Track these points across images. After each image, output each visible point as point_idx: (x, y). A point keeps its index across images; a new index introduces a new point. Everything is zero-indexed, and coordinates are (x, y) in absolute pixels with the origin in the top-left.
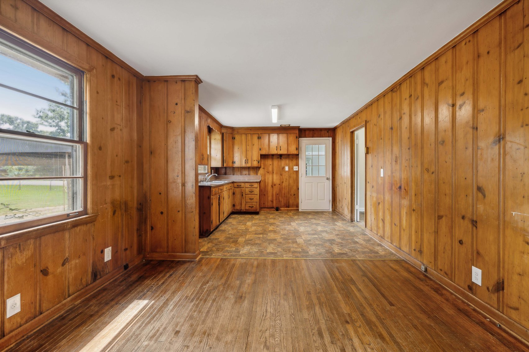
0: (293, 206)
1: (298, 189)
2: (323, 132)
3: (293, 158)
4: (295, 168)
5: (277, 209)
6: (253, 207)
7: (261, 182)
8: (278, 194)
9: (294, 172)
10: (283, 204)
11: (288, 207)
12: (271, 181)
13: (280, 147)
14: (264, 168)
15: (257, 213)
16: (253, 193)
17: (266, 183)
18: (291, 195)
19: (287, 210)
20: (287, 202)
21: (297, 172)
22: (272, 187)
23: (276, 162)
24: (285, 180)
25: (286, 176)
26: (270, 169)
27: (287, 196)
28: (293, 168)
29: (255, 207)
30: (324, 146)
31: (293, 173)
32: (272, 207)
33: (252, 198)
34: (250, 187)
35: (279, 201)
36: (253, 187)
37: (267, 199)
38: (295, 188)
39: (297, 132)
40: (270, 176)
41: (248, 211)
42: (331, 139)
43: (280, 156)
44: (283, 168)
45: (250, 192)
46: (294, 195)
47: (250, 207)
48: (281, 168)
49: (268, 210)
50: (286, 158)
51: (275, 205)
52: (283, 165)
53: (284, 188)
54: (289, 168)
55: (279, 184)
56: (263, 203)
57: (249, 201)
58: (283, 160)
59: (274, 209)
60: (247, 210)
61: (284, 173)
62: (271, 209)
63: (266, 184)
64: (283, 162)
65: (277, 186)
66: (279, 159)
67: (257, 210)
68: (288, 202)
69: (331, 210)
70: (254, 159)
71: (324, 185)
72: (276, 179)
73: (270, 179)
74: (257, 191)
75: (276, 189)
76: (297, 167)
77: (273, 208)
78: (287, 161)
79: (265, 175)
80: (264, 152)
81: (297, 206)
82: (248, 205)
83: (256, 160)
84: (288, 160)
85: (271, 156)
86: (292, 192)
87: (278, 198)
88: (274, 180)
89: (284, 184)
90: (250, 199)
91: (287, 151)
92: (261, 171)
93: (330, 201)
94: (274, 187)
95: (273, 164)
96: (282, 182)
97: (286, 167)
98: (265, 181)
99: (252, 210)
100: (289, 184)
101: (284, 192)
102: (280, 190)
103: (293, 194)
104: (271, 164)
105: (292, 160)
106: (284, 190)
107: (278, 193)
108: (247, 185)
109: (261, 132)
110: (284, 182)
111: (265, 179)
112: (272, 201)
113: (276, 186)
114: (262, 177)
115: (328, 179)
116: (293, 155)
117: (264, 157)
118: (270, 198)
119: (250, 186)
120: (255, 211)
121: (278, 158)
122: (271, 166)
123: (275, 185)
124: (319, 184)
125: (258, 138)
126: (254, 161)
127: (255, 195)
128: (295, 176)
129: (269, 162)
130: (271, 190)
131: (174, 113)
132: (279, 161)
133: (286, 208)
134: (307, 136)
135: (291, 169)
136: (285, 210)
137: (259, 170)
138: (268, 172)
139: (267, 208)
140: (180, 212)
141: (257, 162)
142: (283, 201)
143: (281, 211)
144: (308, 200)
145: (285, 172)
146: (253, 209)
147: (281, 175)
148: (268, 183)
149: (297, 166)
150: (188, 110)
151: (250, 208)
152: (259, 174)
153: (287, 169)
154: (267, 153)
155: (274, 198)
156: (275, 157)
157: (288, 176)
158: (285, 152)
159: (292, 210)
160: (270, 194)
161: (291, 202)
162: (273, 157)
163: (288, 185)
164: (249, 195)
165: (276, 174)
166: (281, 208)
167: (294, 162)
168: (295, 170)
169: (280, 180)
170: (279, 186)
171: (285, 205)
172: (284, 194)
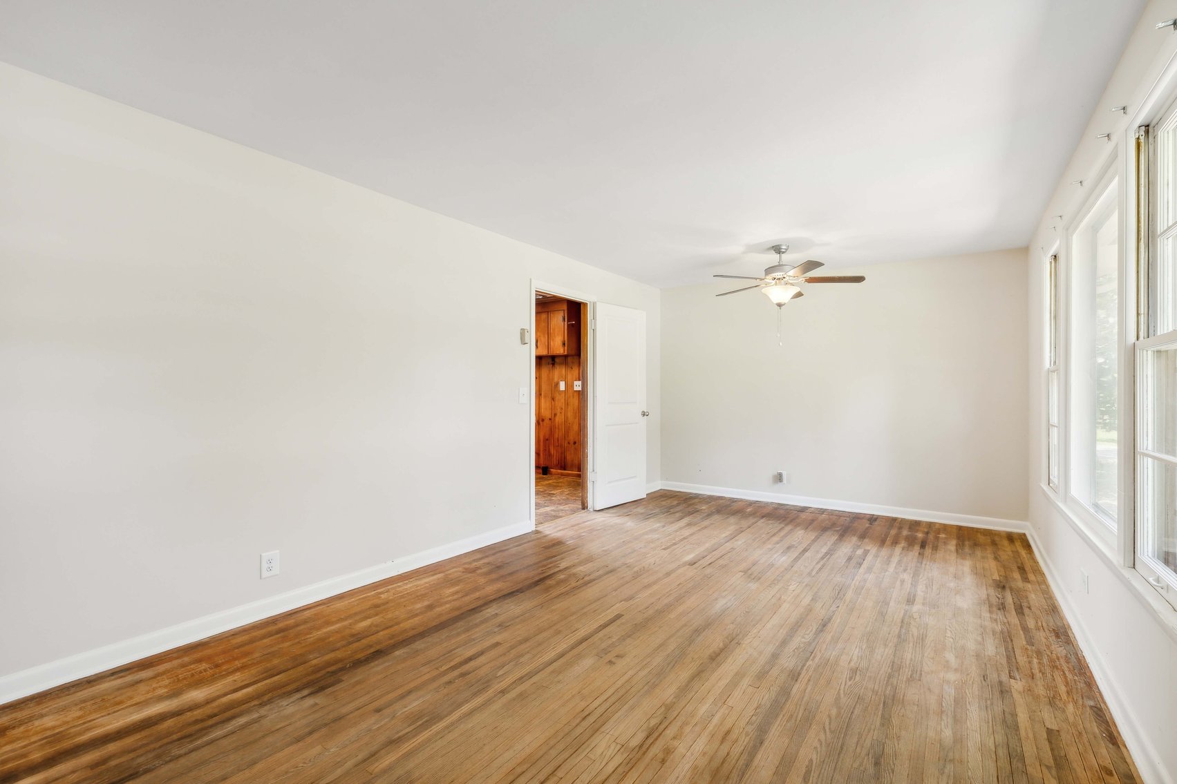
0: (571, 468)
3: (573, 363)
4: (577, 386)
5: (545, 471)
8: (547, 439)
9: (575, 394)
10: (555, 460)
11: (565, 470)
18: (569, 443)
19: (562, 474)
20: (561, 457)
21: (582, 395)
22: (538, 423)
23: (544, 372)
24: (559, 410)
25: (560, 402)
27: (562, 445)
28: (572, 386)
31: (573, 396)
35: (550, 455)
38: (576, 427)
39: (565, 308)
43: (553, 360)
44: (557, 385)
46: (576, 443)
48: (553, 385)
50: (560, 363)
51: (542, 461)
52: (557, 379)
53: (557, 426)
54: (566, 385)
55: (550, 419)
58: (556, 368)
59: (541, 470)
64: (557, 372)
66: (550, 366)
68: (564, 458)
72: (546, 407)
75: (545, 429)
76: (579, 383)
78: (563, 371)
84: (565, 367)
86: (572, 437)
87: (547, 448)
88: (542, 410)
89: (557, 419)
91: (550, 348)
94: (541, 423)
95: (540, 377)
96: (555, 415)
97: (561, 382)
100: (567, 420)
101: (557, 436)
102: (552, 430)
103: (572, 442)
105: (570, 368)
106: (557, 430)
107: (547, 436)
110: (558, 414)
113: (545, 422)
123: (543, 420)
128: (576, 402)
132: (550, 371)
133: (559, 471)
135: (569, 386)
136: (558, 474)
142: (556, 455)
143: (551, 476)
145: (559, 394)
147: (553, 399)
149: (579, 380)
153: (562, 386)
155: (542, 448)
156: (543, 362)
157: (564, 401)
159: (568, 475)
161: (569, 457)
163: (563, 420)
165: (545, 397)
166: (552, 470)
167: (575, 372)
168: (576, 388)
169: (551, 411)
170: (550, 422)
171: (558, 463)
172: (558, 440)
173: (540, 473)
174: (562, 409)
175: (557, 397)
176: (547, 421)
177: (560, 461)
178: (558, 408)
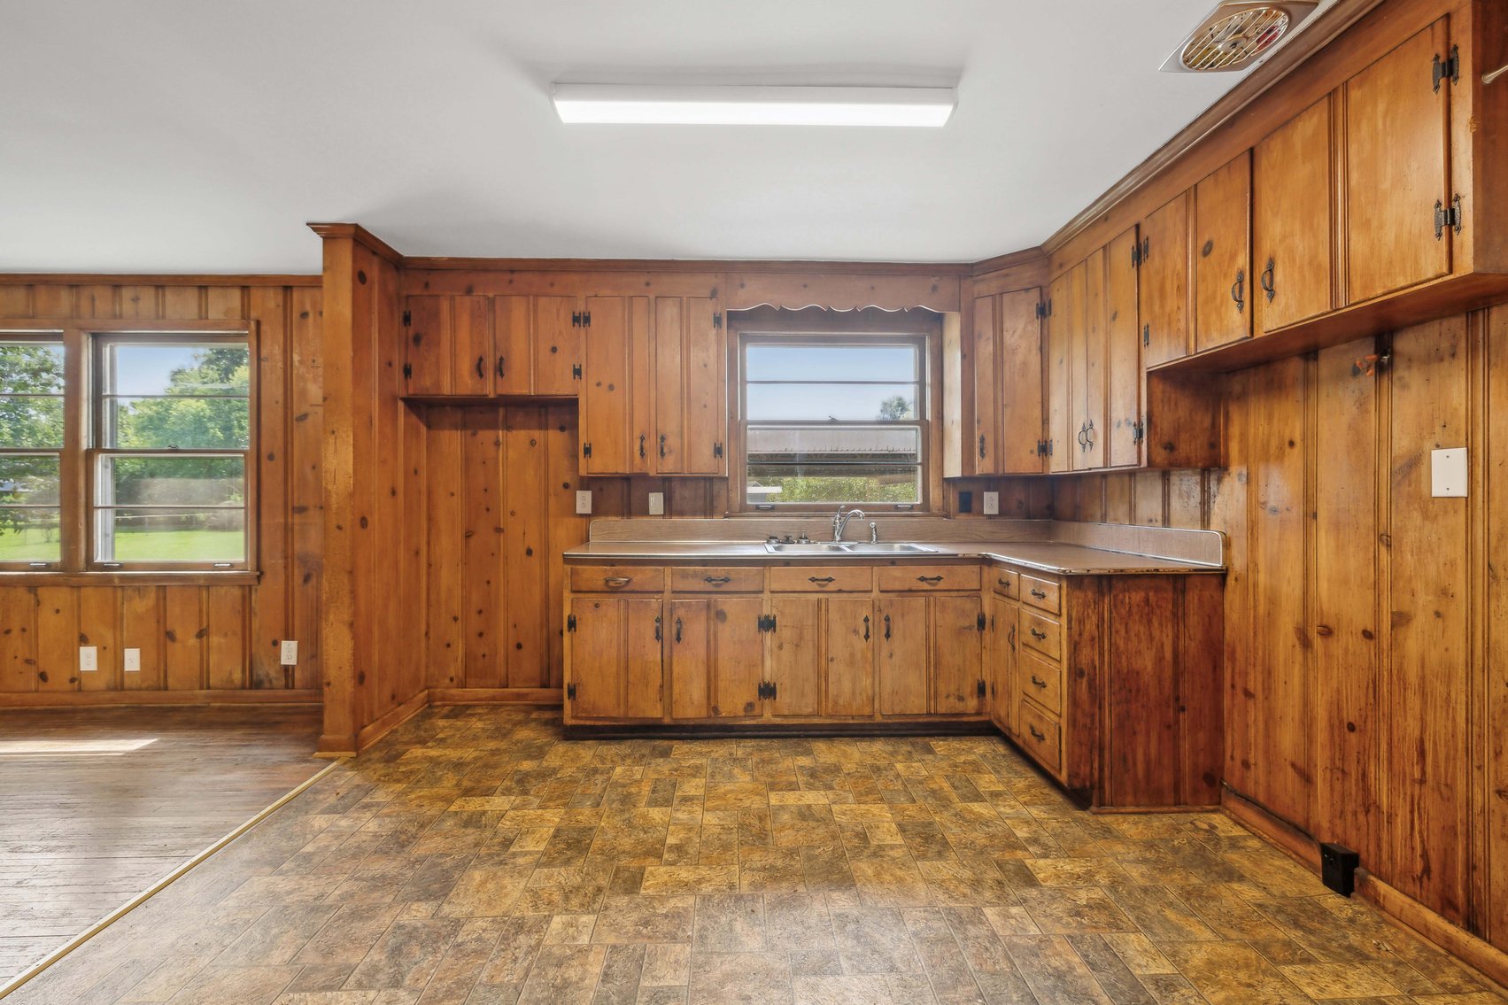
5: (1343, 873)
6: (1042, 738)
7: (1230, 581)
8: (1351, 728)
12: (1298, 592)
16: (1044, 645)
17: (1262, 599)
19: (1450, 946)
20: (1448, 853)
22: (1306, 643)
23: (1335, 414)
25: (1435, 556)
27: (1450, 787)
29: (1051, 742)
32: (1299, 819)
33: (1040, 677)
34: (1037, 600)
35: (1369, 805)
36: (1045, 604)
37: (1267, 736)
40: (1293, 545)
44: (1415, 464)
47: (1034, 730)
48: (1384, 471)
51: (1324, 818)
52: (1402, 443)
53: (1413, 677)
54: (1478, 469)
55: (1367, 635)
56: (1238, 763)
57: (1033, 690)
58: (1405, 387)
59: (1316, 858)
61: (1417, 517)
62: (1288, 839)
63: (1261, 609)
64: (1408, 407)
65: (1351, 644)
68: (1471, 867)
72: (1339, 574)
73: (1292, 568)
74: (1060, 637)
75: (1338, 677)
77: (1303, 832)
78: (1450, 385)
79: (1252, 531)
83: (1123, 419)
84: (1471, 372)
85: (1294, 367)
87: (1353, 769)
88: (1324, 586)
89: (1414, 642)
90: (1035, 681)
94: (1317, 642)
95: (1310, 438)
96: (1401, 620)
97: (1437, 455)
98: (1255, 585)
101: (1413, 729)
102: (1380, 697)
104: (1298, 438)
106: (1414, 702)
107: (1351, 714)
110: (1423, 622)
111: (1252, 565)
112: (1307, 778)
113: (1337, 646)
118: (1288, 739)
123: (1327, 632)
126: (1118, 426)
127: (1054, 666)
129: (1281, 418)
130: (1297, 671)
132: (1364, 406)
133: (1432, 918)
136: (1426, 931)
138: (1275, 510)
139: (1266, 812)
141: (1133, 435)
142: (1407, 822)
145: (1426, 516)
147: (1385, 539)
148: (1273, 600)
153: (1448, 474)
155: (1321, 758)
157: (1461, 551)
160: (1288, 704)
162: (1312, 366)
163: (1460, 658)
164: (1032, 654)
165: (1337, 526)
166: (1382, 887)
169: (1370, 597)
170: (1363, 647)
171: (1427, 870)
172: (1422, 754)
173: (1309, 865)
174: (1445, 593)
175: (1411, 528)
176: (1348, 643)
177: (1435, 867)
178: (1419, 586)
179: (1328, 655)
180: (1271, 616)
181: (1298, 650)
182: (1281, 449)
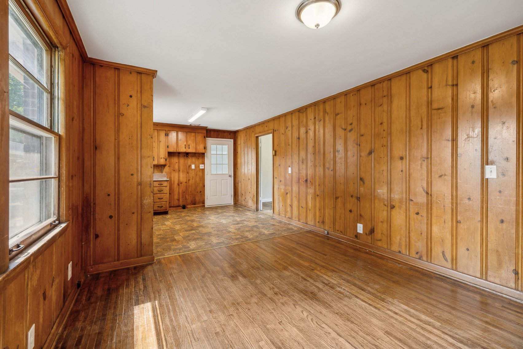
0: (199, 203)
1: (204, 186)
2: (226, 134)
3: (199, 156)
4: (202, 166)
5: (184, 207)
6: (162, 206)
8: (184, 192)
9: (200, 170)
10: (189, 201)
11: (195, 205)
12: (178, 180)
13: (189, 145)
14: (169, 166)
15: (166, 213)
16: (162, 192)
17: (172, 181)
18: (197, 192)
19: (194, 207)
20: (193, 200)
21: (203, 170)
22: (178, 185)
23: (182, 160)
24: (191, 178)
25: (192, 174)
26: (176, 167)
27: (193, 194)
28: (199, 167)
29: (164, 206)
30: (227, 146)
31: (199, 171)
32: (178, 205)
33: (161, 197)
34: (158, 186)
35: (186, 199)
36: (162, 186)
38: (201, 185)
39: (205, 132)
40: (177, 174)
41: (157, 211)
42: (232, 140)
43: (187, 154)
44: (190, 166)
45: (159, 191)
46: (201, 192)
47: (159, 207)
48: (187, 166)
49: (174, 208)
50: (192, 156)
51: (181, 203)
52: (189, 164)
53: (190, 185)
54: (195, 166)
55: (186, 182)
57: (158, 200)
59: (181, 208)
60: (155, 211)
61: (191, 171)
62: (177, 208)
63: (172, 183)
64: (189, 160)
65: (184, 184)
66: (186, 157)
67: (167, 210)
68: (195, 199)
69: (233, 204)
70: (161, 157)
71: (227, 181)
72: (183, 177)
73: (176, 177)
74: (167, 190)
75: (182, 188)
78: (194, 160)
79: (170, 173)
80: (171, 150)
81: (203, 202)
82: (156, 206)
83: (163, 158)
84: (195, 158)
85: (177, 154)
86: (199, 190)
87: (184, 196)
88: (181, 178)
89: (190, 182)
90: (159, 198)
91: (196, 149)
92: (167, 169)
93: (232, 196)
94: (180, 185)
95: (179, 162)
96: (189, 180)
97: (192, 165)
99: (161, 210)
100: (196, 182)
101: (190, 190)
102: (187, 188)
103: (199, 192)
104: (177, 162)
105: (198, 159)
106: (190, 188)
107: (184, 191)
108: (156, 184)
109: (169, 129)
110: (191, 180)
112: (179, 200)
113: (182, 184)
114: (168, 175)
115: (230, 176)
116: (199, 154)
117: (171, 154)
118: (176, 197)
119: (159, 184)
120: (164, 211)
121: (184, 156)
122: (178, 163)
123: (181, 183)
124: (223, 181)
125: (166, 135)
126: (162, 158)
127: (165, 194)
128: (201, 174)
129: (175, 160)
130: (178, 188)
131: (128, 105)
132: (185, 160)
133: (192, 206)
134: (212, 136)
135: (197, 167)
137: (164, 169)
138: (174, 170)
140: (136, 214)
141: (165, 160)
142: (189, 199)
143: (188, 209)
144: (213, 196)
145: (191, 170)
146: (162, 208)
147: (188, 173)
148: (174, 181)
149: (203, 164)
150: (145, 104)
151: (159, 209)
152: (164, 172)
153: (193, 167)
154: (175, 151)
155: (181, 197)
156: (181, 155)
157: (194, 174)
158: (194, 151)
159: (198, 207)
160: (177, 193)
161: (197, 199)
162: (179, 155)
163: (194, 182)
164: (158, 195)
165: (183, 172)
166: (188, 206)
167: (200, 160)
168: (201, 168)
169: (186, 178)
170: (186, 184)
171: (191, 202)
172: (191, 192)
173: (181, 209)
174: (193, 177)
175: (190, 172)
177: (192, 201)
178: (191, 177)
179: (181, 186)
180: (174, 183)
181: (178, 187)
182: (175, 163)
